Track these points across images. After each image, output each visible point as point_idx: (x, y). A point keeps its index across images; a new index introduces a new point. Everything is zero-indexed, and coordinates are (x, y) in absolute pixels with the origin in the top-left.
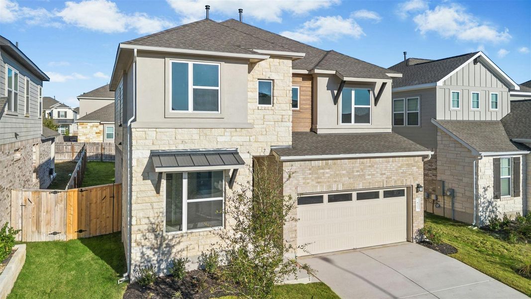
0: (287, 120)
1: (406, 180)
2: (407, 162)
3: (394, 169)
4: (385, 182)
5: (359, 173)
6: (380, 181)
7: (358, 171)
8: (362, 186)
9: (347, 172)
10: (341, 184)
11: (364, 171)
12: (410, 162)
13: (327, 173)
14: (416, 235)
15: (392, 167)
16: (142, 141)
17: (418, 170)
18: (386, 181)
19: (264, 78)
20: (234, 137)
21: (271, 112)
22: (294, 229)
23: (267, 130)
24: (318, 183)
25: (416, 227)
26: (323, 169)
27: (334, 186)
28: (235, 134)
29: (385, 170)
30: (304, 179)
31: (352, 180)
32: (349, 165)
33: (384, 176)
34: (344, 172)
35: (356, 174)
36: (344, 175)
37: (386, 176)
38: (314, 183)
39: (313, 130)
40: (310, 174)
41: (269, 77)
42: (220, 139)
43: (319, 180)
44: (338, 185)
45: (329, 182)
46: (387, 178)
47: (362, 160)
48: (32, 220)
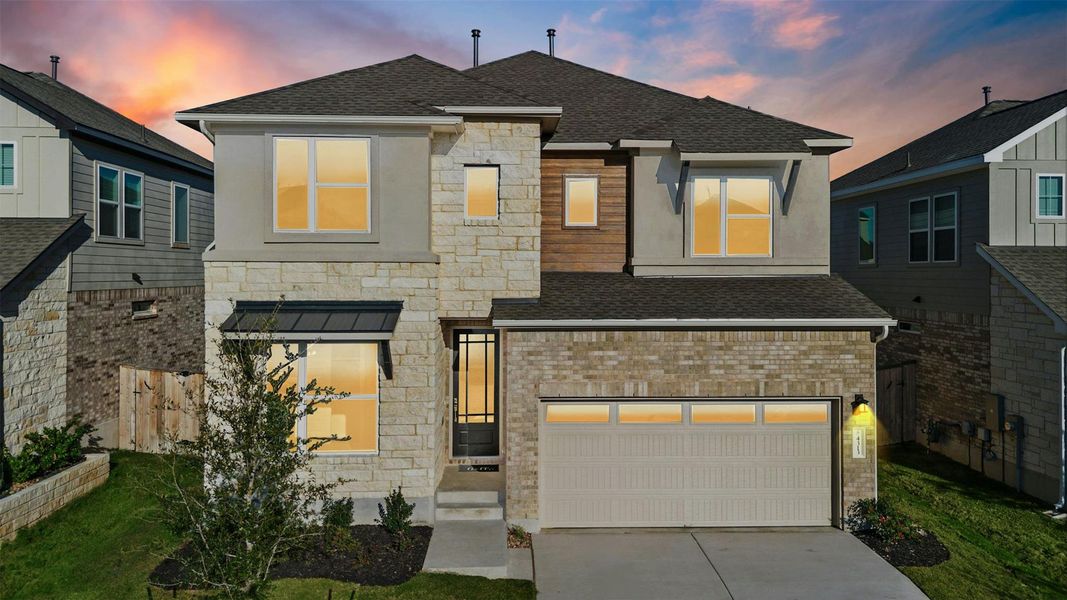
0: (527, 246)
1: (823, 383)
2: (828, 343)
3: (788, 357)
4: (762, 386)
5: (691, 362)
6: (749, 383)
7: (688, 358)
8: (700, 391)
9: (661, 358)
10: (646, 383)
11: (705, 358)
12: (833, 343)
13: (610, 358)
14: (851, 513)
15: (781, 353)
16: (221, 284)
17: (857, 361)
18: (766, 384)
19: (478, 163)
20: (395, 280)
21: (493, 231)
22: (530, 469)
23: (484, 266)
24: (589, 377)
25: (851, 494)
26: (600, 349)
27: (626, 386)
28: (398, 273)
29: (764, 357)
30: (555, 367)
31: (673, 376)
32: (666, 344)
33: (761, 371)
34: (653, 358)
35: (686, 363)
36: (652, 363)
37: (767, 372)
38: (579, 377)
39: (628, 268)
40: (570, 358)
41: (488, 161)
42: (367, 283)
43: (591, 372)
44: (636, 385)
45: (615, 377)
46: (768, 376)
47: (700, 333)
48: (152, 417)
